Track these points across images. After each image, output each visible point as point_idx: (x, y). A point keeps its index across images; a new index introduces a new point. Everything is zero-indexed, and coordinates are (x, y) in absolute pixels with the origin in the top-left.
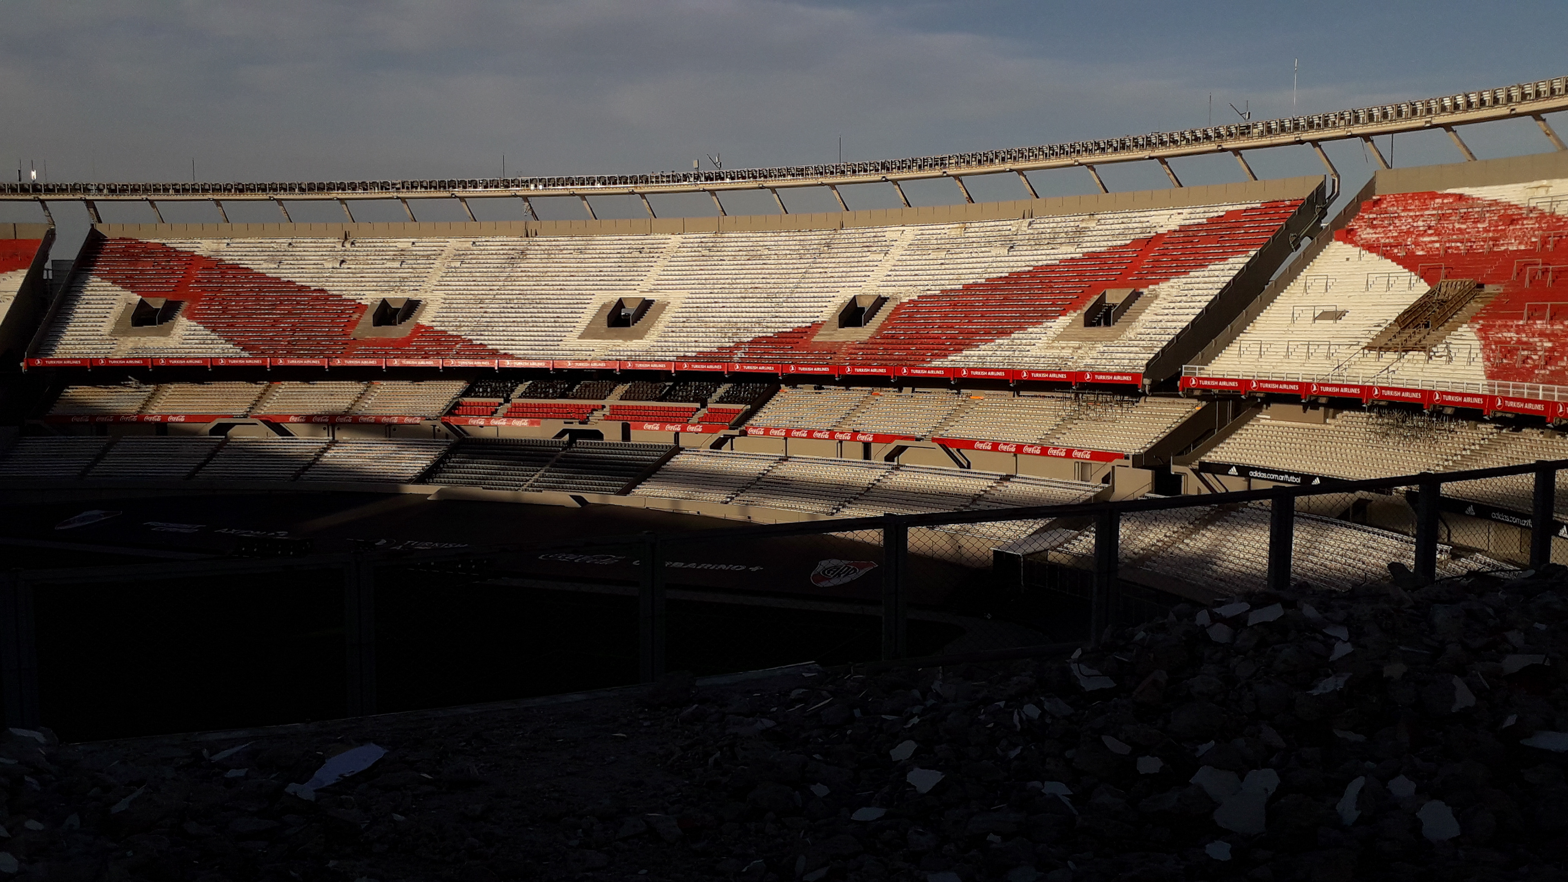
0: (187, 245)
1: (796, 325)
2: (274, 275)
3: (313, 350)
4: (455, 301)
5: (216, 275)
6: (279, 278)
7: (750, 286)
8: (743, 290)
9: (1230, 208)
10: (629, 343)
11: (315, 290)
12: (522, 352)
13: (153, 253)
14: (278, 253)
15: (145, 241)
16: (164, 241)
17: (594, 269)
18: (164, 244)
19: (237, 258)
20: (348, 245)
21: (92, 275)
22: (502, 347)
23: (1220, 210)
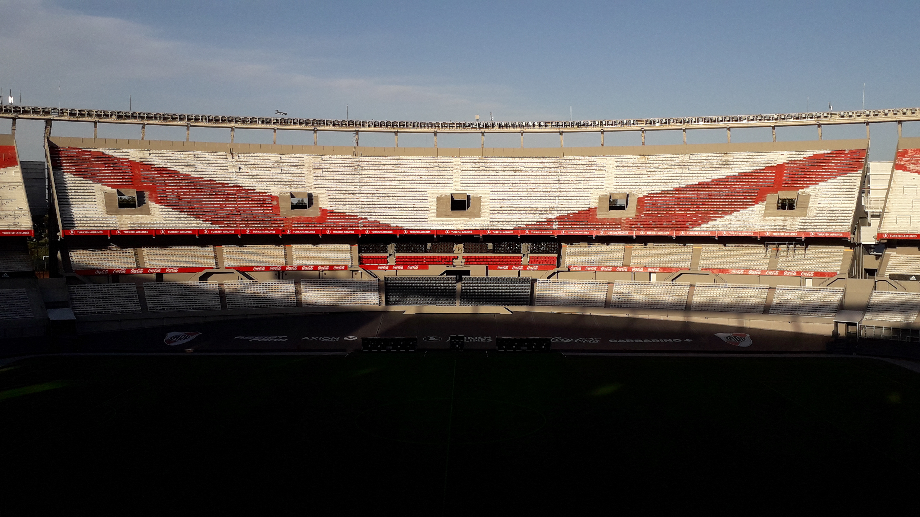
0: (119, 154)
1: (580, 209)
2: (199, 176)
3: (262, 224)
4: (337, 195)
5: (154, 173)
6: (202, 178)
7: (529, 187)
8: (525, 190)
9: (815, 153)
10: (473, 219)
11: (233, 186)
12: (408, 225)
13: (98, 158)
14: (191, 161)
15: (89, 150)
16: (103, 151)
17: (416, 177)
18: (103, 152)
19: (164, 163)
20: (236, 158)
21: (64, 172)
22: (392, 222)
23: (809, 153)
